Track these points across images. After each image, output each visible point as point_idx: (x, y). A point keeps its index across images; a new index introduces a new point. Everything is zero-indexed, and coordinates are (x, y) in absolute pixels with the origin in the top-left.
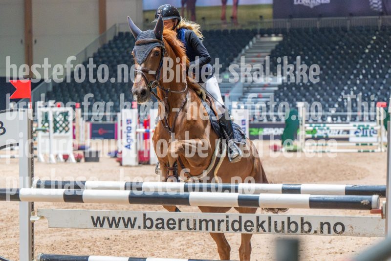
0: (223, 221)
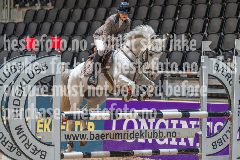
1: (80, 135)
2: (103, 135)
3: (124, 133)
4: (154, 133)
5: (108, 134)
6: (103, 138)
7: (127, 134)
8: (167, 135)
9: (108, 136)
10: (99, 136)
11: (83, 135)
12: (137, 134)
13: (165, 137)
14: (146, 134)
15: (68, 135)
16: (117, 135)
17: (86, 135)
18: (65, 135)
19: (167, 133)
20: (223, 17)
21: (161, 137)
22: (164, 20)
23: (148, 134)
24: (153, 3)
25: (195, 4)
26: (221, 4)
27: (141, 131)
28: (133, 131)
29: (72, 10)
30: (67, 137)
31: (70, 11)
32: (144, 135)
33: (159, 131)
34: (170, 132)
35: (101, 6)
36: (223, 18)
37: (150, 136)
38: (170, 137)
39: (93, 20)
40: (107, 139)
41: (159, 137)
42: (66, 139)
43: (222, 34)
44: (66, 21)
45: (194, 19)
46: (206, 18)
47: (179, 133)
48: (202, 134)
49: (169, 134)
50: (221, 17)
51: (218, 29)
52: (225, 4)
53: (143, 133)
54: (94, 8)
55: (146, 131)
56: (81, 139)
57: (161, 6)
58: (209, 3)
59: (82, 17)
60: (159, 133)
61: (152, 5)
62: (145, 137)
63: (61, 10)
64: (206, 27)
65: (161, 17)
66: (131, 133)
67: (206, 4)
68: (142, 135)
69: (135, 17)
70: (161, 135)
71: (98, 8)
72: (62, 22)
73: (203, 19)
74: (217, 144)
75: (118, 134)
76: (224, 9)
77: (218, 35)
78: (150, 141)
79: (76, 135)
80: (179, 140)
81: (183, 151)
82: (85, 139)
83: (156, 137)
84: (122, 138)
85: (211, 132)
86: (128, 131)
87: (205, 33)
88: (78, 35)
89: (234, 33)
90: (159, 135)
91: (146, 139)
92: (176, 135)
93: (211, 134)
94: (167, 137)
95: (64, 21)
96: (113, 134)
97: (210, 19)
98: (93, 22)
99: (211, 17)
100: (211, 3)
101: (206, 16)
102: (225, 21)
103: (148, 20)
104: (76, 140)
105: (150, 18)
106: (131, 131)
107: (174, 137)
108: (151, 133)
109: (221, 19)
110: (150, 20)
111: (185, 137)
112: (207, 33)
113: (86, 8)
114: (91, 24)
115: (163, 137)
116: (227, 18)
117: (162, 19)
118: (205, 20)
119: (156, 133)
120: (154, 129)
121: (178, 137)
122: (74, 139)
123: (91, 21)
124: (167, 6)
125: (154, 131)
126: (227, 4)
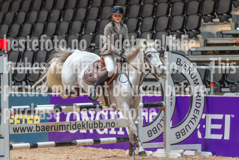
0: (69, 125)
1: (27, 127)
2: (48, 127)
3: (67, 125)
4: (95, 124)
5: (53, 126)
6: (48, 129)
7: (70, 125)
8: (107, 125)
9: (53, 128)
10: (44, 128)
11: (30, 127)
12: (79, 125)
13: (104, 127)
14: (87, 125)
15: (16, 128)
16: (61, 127)
17: (32, 127)
18: (13, 128)
19: (107, 123)
20: (154, 16)
21: (101, 128)
22: (101, 20)
23: (89, 125)
24: (90, 5)
25: (129, 5)
26: (152, 4)
27: (83, 122)
28: (76, 123)
29: (17, 14)
30: (15, 130)
31: (15, 14)
32: (86, 126)
33: (99, 122)
34: (109, 123)
35: (43, 9)
36: (155, 18)
37: (91, 127)
38: (109, 127)
39: (36, 22)
40: (51, 130)
41: (99, 128)
42: (15, 132)
43: (155, 31)
44: (11, 23)
45: (128, 19)
46: (139, 18)
47: (117, 124)
48: (138, 124)
49: (108, 124)
50: (153, 16)
51: (150, 27)
52: (156, 4)
53: (85, 124)
54: (37, 11)
55: (87, 122)
56: (28, 131)
57: (98, 7)
58: (142, 4)
59: (26, 20)
60: (99, 124)
61: (90, 7)
62: (86, 128)
63: (6, 13)
64: (139, 25)
65: (98, 18)
66: (74, 125)
67: (139, 5)
68: (83, 126)
69: (74, 18)
70: (101, 126)
71: (40, 11)
72: (8, 25)
73: (136, 18)
74: (153, 132)
75: (62, 125)
76: (156, 9)
77: (151, 32)
78: (91, 131)
79: (23, 128)
80: (117, 130)
81: (121, 139)
82: (31, 131)
83: (96, 128)
84: (65, 129)
85: (147, 121)
86: (71, 123)
87: (139, 31)
88: (23, 36)
89: (165, 30)
90: (99, 125)
91: (88, 129)
92: (114, 125)
93: (146, 123)
94: (107, 127)
95: (10, 24)
96: (57, 126)
97: (143, 18)
98: (36, 24)
99: (143, 16)
100: (143, 3)
101: (139, 16)
102: (156, 20)
103: (87, 20)
104: (23, 132)
105: (89, 19)
106: (73, 123)
107: (113, 127)
108: (92, 124)
109: (153, 17)
110: (88, 21)
111: (123, 127)
112: (141, 31)
113: (30, 11)
114: (34, 26)
115: (103, 127)
116: (159, 17)
117: (99, 20)
118: (138, 20)
119: (96, 123)
120: (94, 120)
121: (116, 126)
122: (22, 132)
123: (34, 23)
124: (104, 7)
125: (94, 122)
126: (158, 4)
